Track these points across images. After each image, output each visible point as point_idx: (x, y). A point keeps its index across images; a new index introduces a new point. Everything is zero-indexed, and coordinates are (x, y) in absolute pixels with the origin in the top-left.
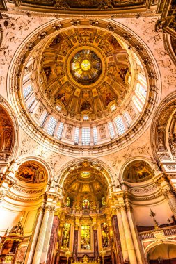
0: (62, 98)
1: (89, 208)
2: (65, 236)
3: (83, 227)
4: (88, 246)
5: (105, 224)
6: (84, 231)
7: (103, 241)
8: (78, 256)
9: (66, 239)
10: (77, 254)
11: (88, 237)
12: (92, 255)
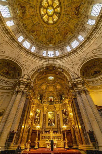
0: (35, 33)
1: (53, 101)
2: (37, 117)
3: (49, 113)
4: (53, 124)
5: (64, 110)
6: (50, 115)
7: (64, 121)
8: (46, 130)
9: (37, 119)
10: (45, 129)
11: (53, 118)
12: (56, 130)
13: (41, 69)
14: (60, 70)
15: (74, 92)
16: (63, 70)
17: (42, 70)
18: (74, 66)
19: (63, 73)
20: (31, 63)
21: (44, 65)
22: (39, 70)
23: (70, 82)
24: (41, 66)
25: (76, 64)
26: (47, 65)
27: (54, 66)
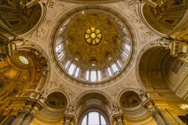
13: (38, 52)
14: (44, 73)
15: (24, 108)
16: (45, 77)
17: (37, 54)
18: (54, 84)
19: (42, 78)
20: (42, 37)
21: (45, 53)
22: (36, 50)
23: (34, 92)
24: (42, 51)
25: (56, 85)
26: (46, 57)
27: (47, 65)
